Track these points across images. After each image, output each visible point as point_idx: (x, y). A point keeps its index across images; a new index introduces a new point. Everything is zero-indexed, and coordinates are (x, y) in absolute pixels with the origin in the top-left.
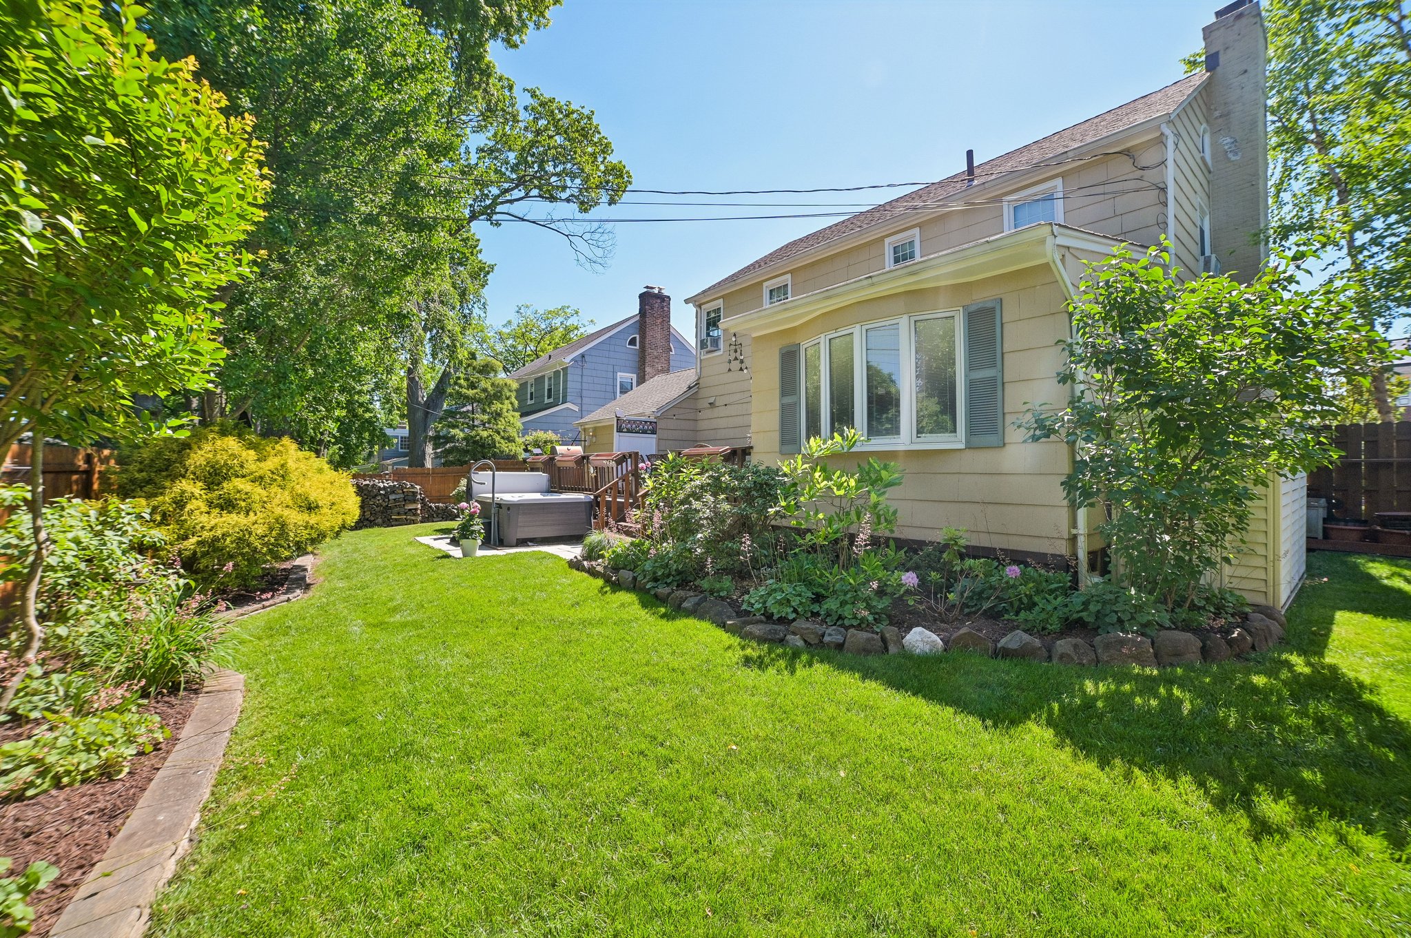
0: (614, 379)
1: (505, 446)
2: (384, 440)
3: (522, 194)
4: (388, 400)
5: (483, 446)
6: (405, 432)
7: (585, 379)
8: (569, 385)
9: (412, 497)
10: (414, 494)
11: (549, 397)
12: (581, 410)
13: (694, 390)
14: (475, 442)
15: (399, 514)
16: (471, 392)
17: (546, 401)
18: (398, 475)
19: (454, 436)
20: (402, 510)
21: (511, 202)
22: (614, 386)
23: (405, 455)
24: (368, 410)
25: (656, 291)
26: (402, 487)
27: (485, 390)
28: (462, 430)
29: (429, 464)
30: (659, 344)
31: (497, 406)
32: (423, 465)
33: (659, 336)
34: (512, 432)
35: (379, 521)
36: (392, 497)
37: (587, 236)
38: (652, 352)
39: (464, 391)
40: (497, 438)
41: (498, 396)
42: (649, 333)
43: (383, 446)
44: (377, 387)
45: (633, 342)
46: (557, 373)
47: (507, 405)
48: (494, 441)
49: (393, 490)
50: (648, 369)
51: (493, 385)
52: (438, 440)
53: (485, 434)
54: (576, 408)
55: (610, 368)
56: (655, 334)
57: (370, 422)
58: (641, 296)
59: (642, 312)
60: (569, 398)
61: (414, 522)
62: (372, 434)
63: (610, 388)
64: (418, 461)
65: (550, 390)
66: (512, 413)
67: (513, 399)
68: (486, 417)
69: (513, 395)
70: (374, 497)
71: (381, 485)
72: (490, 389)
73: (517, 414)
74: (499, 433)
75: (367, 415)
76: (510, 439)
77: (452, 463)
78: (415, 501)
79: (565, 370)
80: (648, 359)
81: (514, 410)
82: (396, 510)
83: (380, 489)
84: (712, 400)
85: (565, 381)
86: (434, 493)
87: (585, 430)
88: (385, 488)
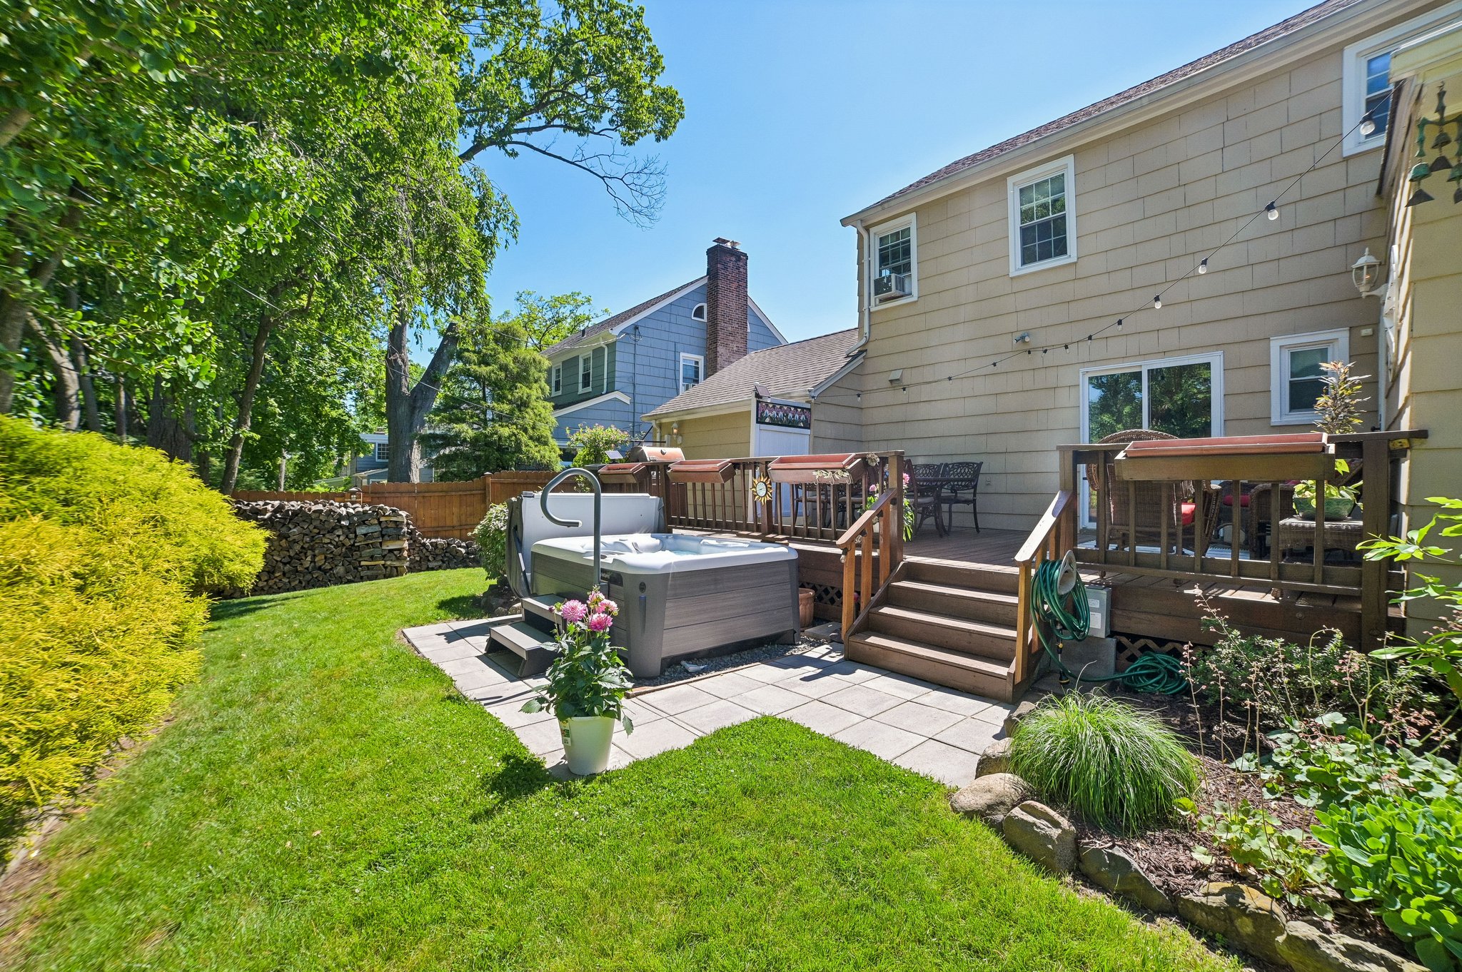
0: (676, 361)
1: (535, 451)
2: (360, 446)
3: (542, 122)
4: (361, 395)
5: (501, 450)
6: (384, 438)
7: (639, 359)
8: (618, 366)
9: (393, 530)
10: (398, 525)
11: (586, 384)
12: (634, 403)
13: (859, 360)
14: (488, 444)
15: (372, 558)
16: (484, 370)
17: (581, 390)
18: (373, 495)
19: (457, 435)
20: (377, 552)
21: (529, 130)
22: (676, 370)
23: (383, 466)
24: (334, 406)
25: (729, 245)
26: (377, 514)
27: (504, 368)
28: (471, 425)
29: (415, 478)
30: (734, 316)
31: (522, 391)
32: (408, 479)
33: (733, 305)
34: (545, 431)
35: (340, 570)
36: (361, 530)
37: (628, 179)
38: (725, 327)
39: (474, 368)
40: (524, 438)
41: (522, 376)
42: (722, 301)
43: (357, 453)
44: (348, 376)
45: (699, 313)
46: (598, 352)
47: (535, 392)
48: (518, 443)
49: (363, 519)
50: (721, 350)
51: (515, 360)
52: (430, 443)
53: (505, 432)
54: (627, 400)
55: (672, 347)
56: (727, 302)
57: (339, 422)
58: (710, 252)
59: (712, 273)
60: (617, 385)
61: (396, 572)
62: (342, 438)
63: (670, 374)
64: (399, 472)
65: (586, 376)
66: (541, 403)
67: (543, 383)
68: (506, 407)
69: (544, 376)
70: (332, 531)
71: (343, 511)
72: (512, 365)
73: (549, 405)
74: (525, 430)
75: (334, 414)
76: (540, 440)
77: (456, 476)
78: (398, 537)
79: (612, 346)
80: (720, 334)
81: (545, 399)
82: (367, 552)
83: (341, 517)
84: (896, 375)
85: (612, 362)
86: (429, 523)
87: (660, 426)
88: (349, 516)
